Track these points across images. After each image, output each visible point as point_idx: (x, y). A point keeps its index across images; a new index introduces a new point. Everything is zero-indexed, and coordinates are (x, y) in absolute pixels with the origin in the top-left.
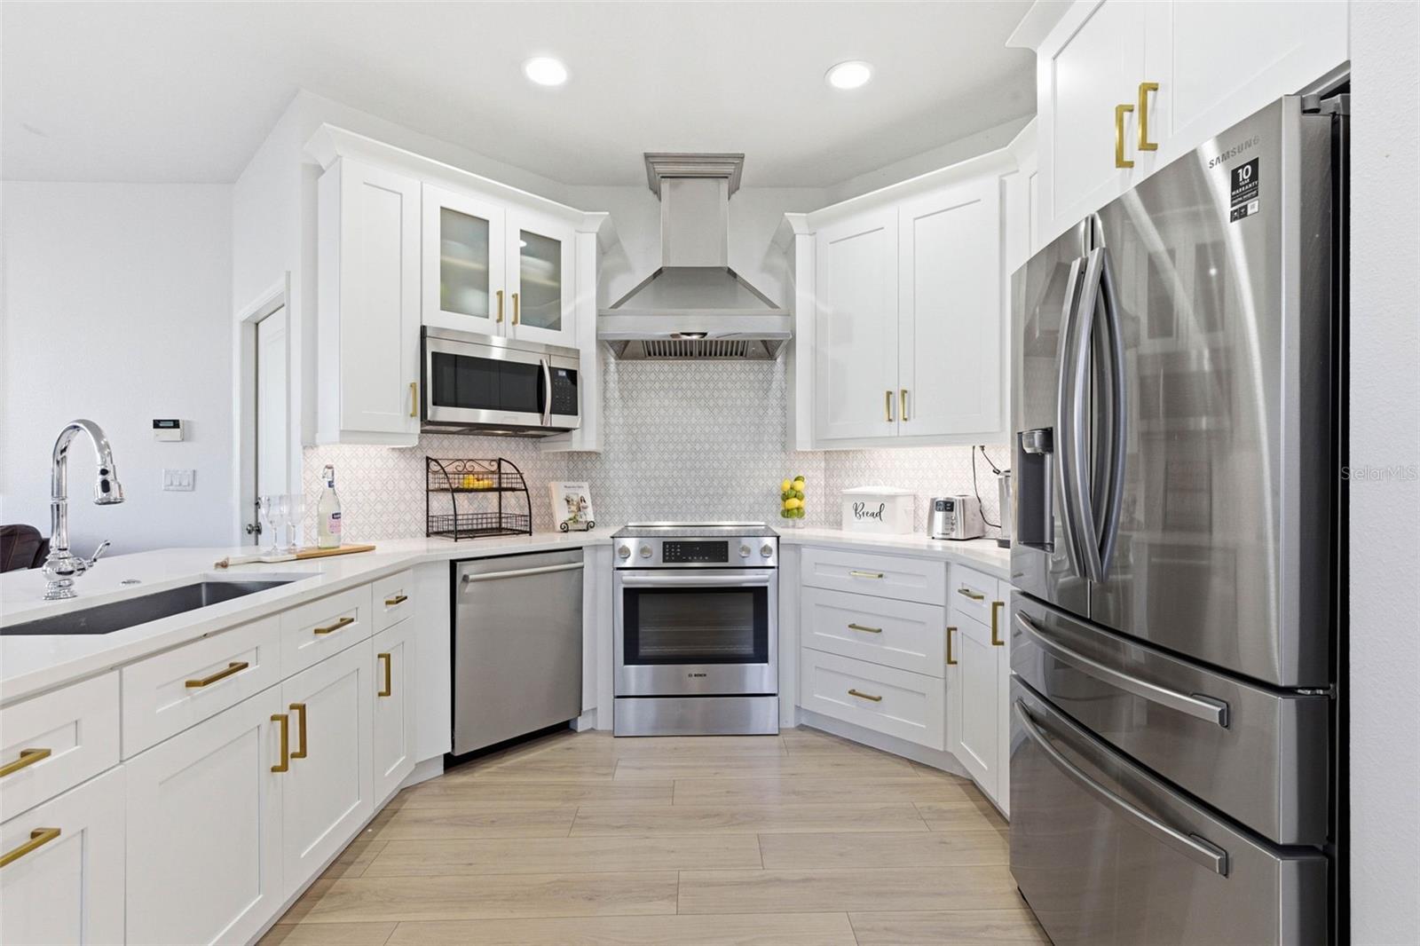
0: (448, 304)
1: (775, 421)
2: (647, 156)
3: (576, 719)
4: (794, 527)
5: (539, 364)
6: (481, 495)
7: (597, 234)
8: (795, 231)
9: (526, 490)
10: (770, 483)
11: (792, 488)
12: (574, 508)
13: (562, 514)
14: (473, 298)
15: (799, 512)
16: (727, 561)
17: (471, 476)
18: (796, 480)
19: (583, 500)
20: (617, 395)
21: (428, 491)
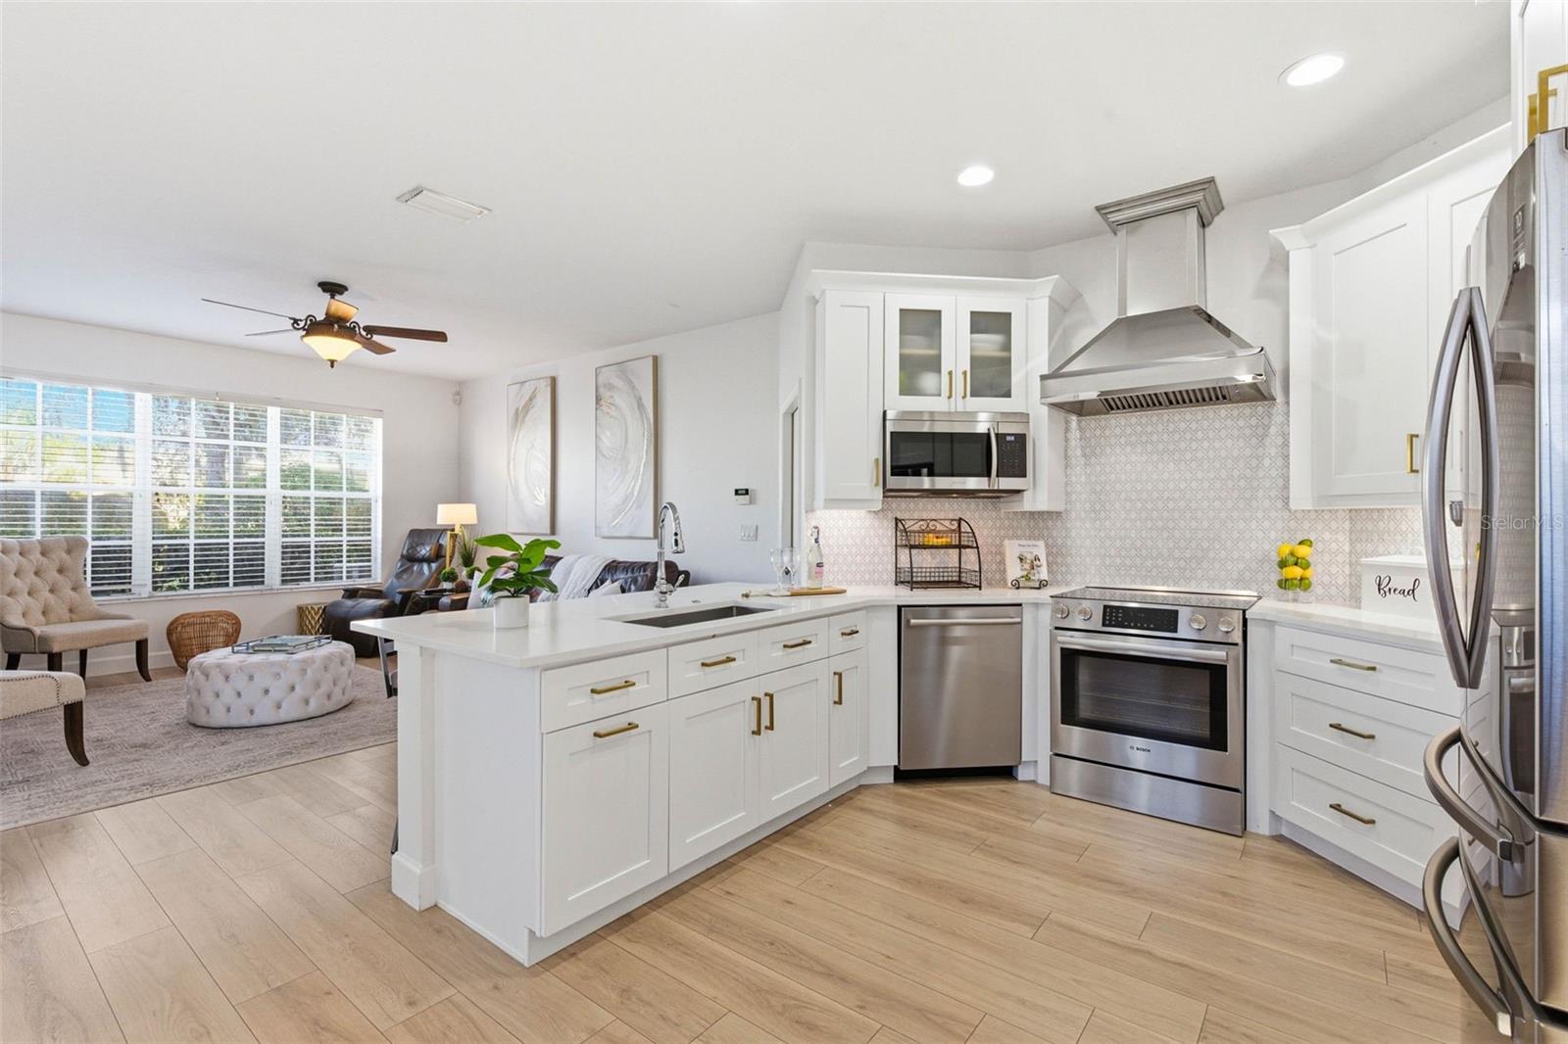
0: (908, 388)
1: (1274, 473)
2: (1099, 209)
3: (1017, 766)
4: (1295, 600)
5: (986, 431)
6: (942, 551)
7: (1050, 297)
8: (1287, 249)
9: (977, 547)
10: (1267, 547)
11: (1292, 554)
12: (1027, 566)
13: (1014, 571)
14: (928, 381)
15: (1303, 583)
16: (1176, 632)
17: (931, 535)
18: (1301, 543)
19: (1037, 558)
20: (1079, 452)
21: (896, 546)
